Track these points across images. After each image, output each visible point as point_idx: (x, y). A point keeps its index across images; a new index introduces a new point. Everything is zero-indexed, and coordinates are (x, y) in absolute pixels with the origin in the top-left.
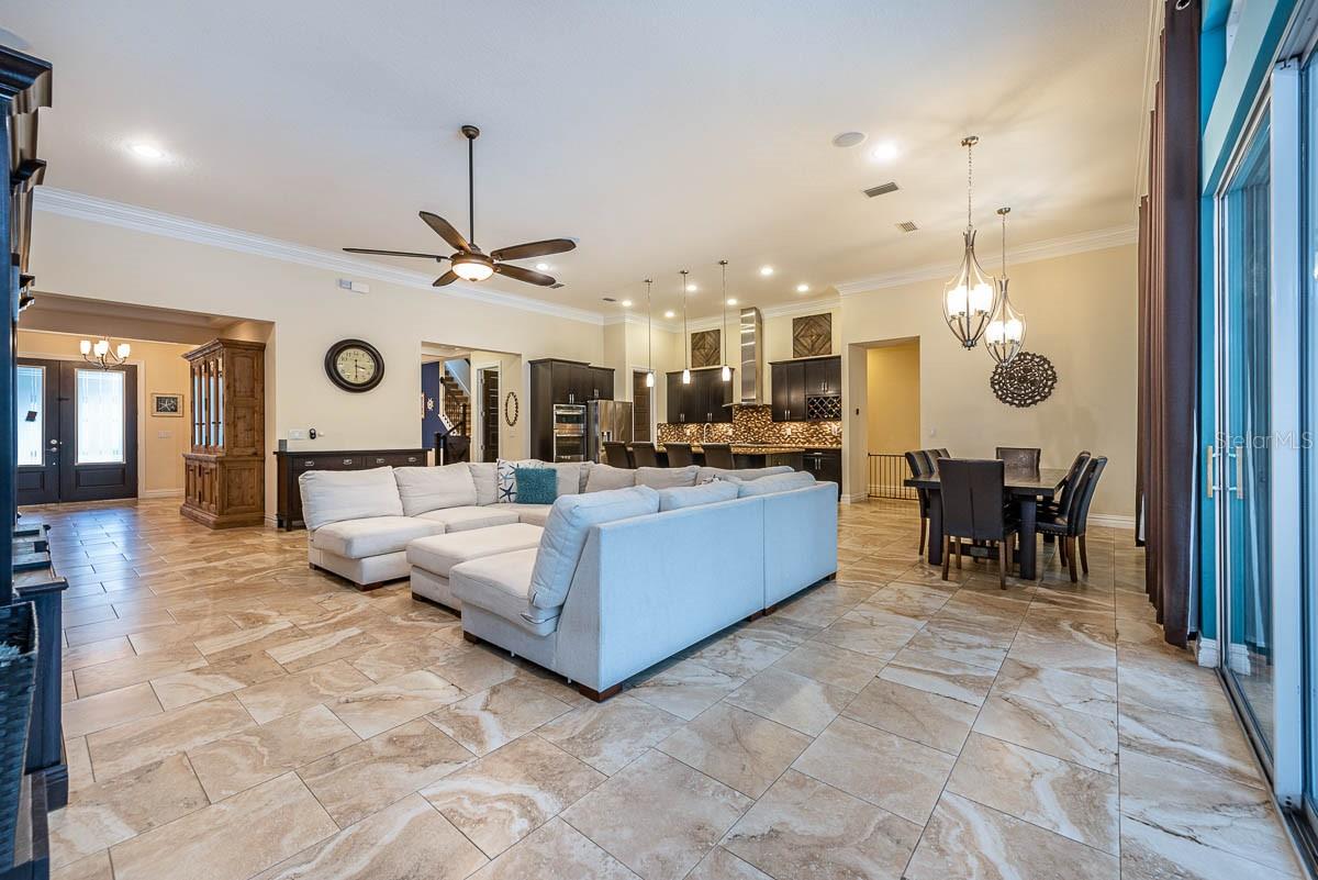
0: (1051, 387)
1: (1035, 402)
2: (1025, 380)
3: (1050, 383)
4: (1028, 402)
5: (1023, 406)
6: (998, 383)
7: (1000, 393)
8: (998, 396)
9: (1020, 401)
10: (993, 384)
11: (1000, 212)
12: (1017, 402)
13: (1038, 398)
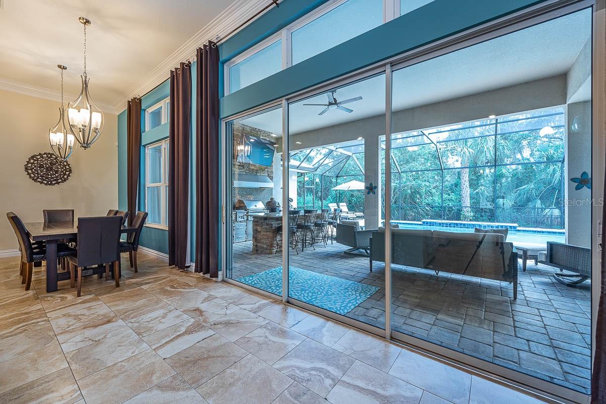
0: (69, 175)
1: (58, 183)
2: (51, 169)
3: (67, 173)
4: (53, 182)
5: (50, 184)
6: (31, 169)
7: (32, 175)
8: (30, 177)
9: (48, 182)
10: (26, 169)
11: (60, 67)
12: (46, 182)
13: (60, 181)
